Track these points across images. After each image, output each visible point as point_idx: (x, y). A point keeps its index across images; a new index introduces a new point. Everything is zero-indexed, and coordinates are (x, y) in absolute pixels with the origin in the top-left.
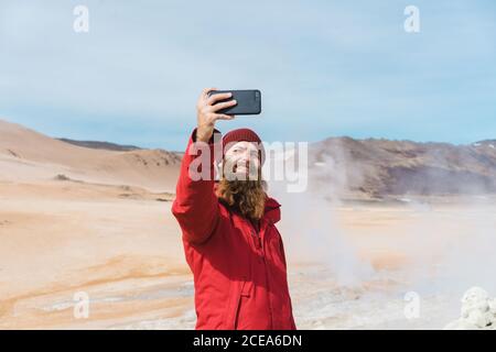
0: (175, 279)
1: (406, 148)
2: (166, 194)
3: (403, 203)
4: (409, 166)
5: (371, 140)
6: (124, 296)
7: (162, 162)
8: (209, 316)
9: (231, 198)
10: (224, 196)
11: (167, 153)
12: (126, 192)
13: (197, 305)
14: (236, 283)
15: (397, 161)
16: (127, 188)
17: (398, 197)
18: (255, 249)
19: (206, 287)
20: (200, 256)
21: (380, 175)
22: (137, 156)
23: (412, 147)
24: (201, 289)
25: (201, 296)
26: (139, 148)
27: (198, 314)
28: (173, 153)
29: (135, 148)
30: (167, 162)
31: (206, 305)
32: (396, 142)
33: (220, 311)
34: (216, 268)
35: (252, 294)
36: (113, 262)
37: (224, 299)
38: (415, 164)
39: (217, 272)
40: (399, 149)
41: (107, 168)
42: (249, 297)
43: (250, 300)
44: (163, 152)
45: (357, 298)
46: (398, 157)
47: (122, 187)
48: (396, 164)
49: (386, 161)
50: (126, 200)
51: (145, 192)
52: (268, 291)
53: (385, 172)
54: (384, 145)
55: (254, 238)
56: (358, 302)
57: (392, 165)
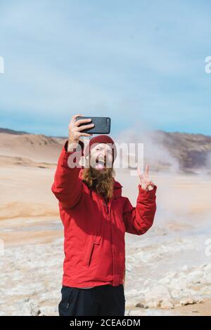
0: (48, 219)
1: (199, 139)
2: (45, 163)
3: (196, 174)
4: (200, 150)
5: (177, 133)
6: (15, 228)
7: (43, 143)
8: (72, 256)
9: (91, 182)
10: (87, 179)
11: (46, 137)
12: (19, 162)
13: (65, 248)
14: (91, 236)
15: (193, 147)
16: (20, 159)
17: (193, 170)
18: (104, 215)
19: (72, 237)
20: (69, 216)
21: (182, 156)
22: (27, 138)
23: (203, 139)
24: (68, 238)
25: (68, 243)
26: (28, 134)
27: (65, 253)
28: (50, 137)
29: (25, 133)
30: (46, 143)
31: (70, 249)
32: (193, 135)
33: (80, 253)
34: (78, 226)
35: (101, 243)
36: (9, 206)
37: (83, 245)
38: (204, 149)
39: (79, 228)
40: (194, 139)
41: (7, 145)
42: (99, 245)
43: (100, 247)
44: (43, 136)
45: (165, 234)
46: (194, 144)
47: (17, 158)
48: (192, 149)
49: (186, 147)
50: (19, 166)
51: (31, 162)
52: (112, 243)
53: (185, 154)
54: (185, 137)
55: (104, 207)
56: (165, 236)
57: (190, 150)
